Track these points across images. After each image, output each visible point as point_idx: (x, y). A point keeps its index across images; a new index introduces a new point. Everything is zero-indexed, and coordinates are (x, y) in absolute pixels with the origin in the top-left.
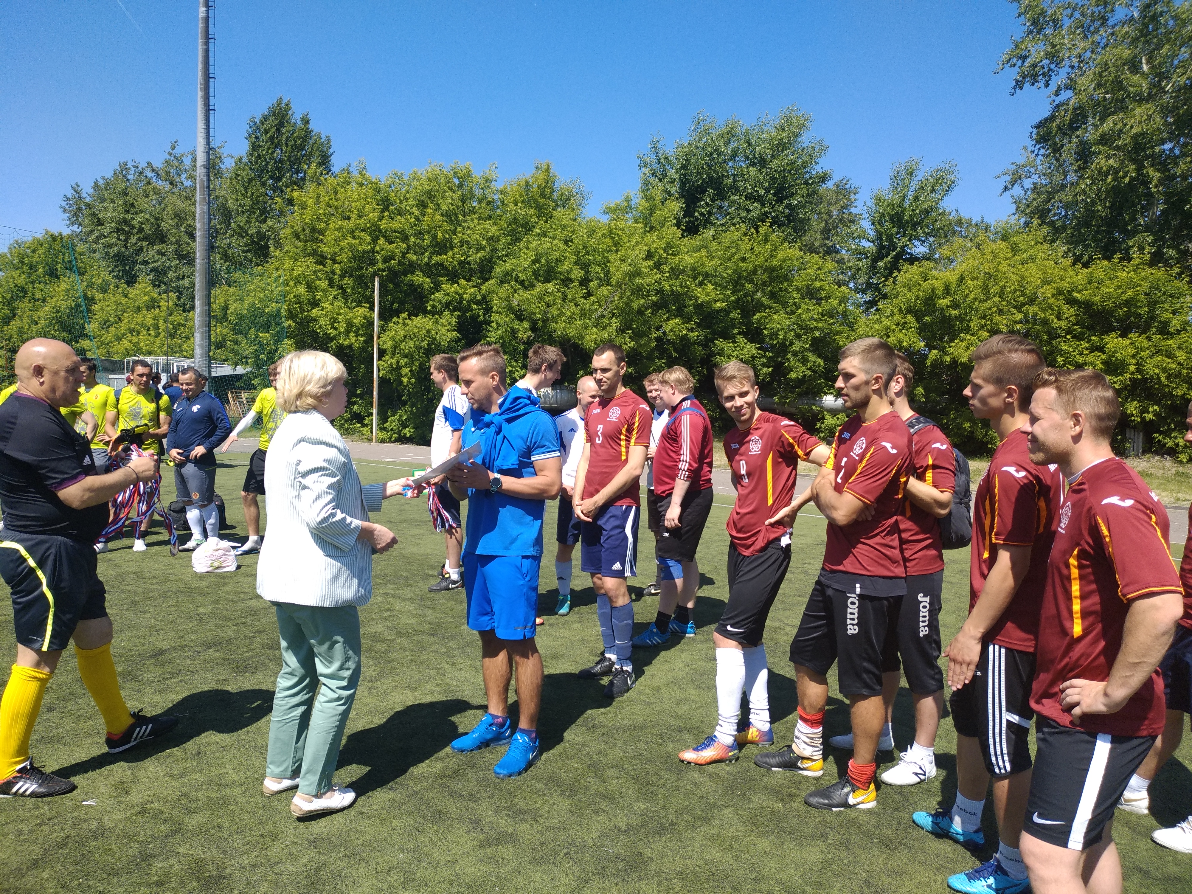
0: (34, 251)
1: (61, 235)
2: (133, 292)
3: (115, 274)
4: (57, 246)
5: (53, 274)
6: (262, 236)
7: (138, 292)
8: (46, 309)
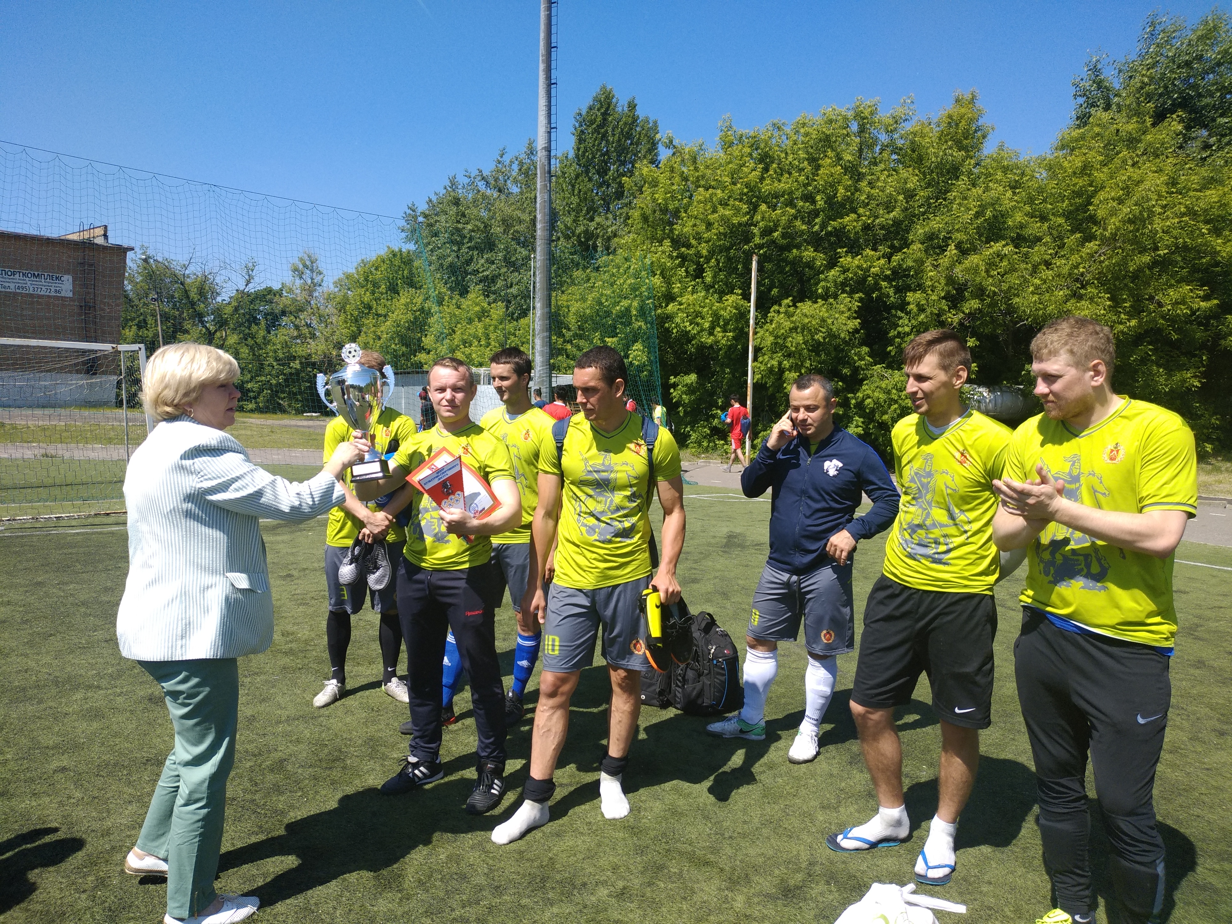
0: (376, 269)
1: (401, 251)
2: (465, 303)
3: (448, 286)
4: (397, 263)
5: (393, 289)
6: (590, 236)
7: (470, 303)
8: (388, 323)
